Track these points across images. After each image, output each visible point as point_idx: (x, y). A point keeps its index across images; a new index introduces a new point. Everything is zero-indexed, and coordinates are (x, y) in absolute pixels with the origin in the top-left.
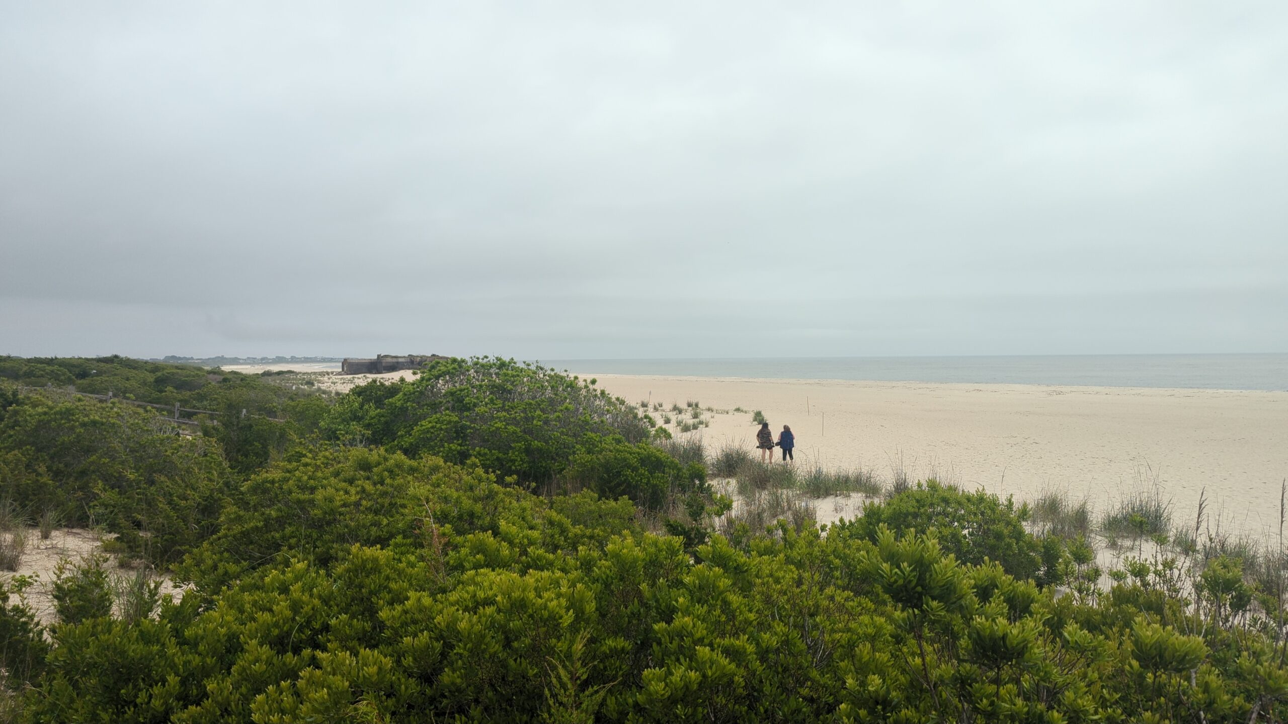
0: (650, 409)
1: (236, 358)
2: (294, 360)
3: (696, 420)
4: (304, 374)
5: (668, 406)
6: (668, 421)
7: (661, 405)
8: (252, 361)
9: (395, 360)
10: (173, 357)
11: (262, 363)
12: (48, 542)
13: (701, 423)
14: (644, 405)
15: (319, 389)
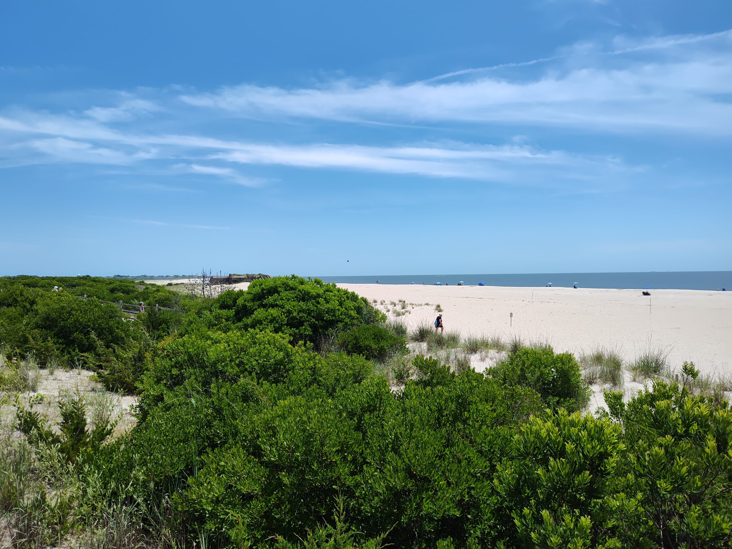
0: (379, 303)
1: (153, 276)
2: (184, 277)
3: (403, 310)
4: (189, 284)
5: (388, 302)
6: (388, 311)
7: (384, 302)
8: (161, 278)
9: (239, 277)
10: (118, 276)
11: (166, 279)
12: (53, 376)
13: (407, 312)
14: (375, 302)
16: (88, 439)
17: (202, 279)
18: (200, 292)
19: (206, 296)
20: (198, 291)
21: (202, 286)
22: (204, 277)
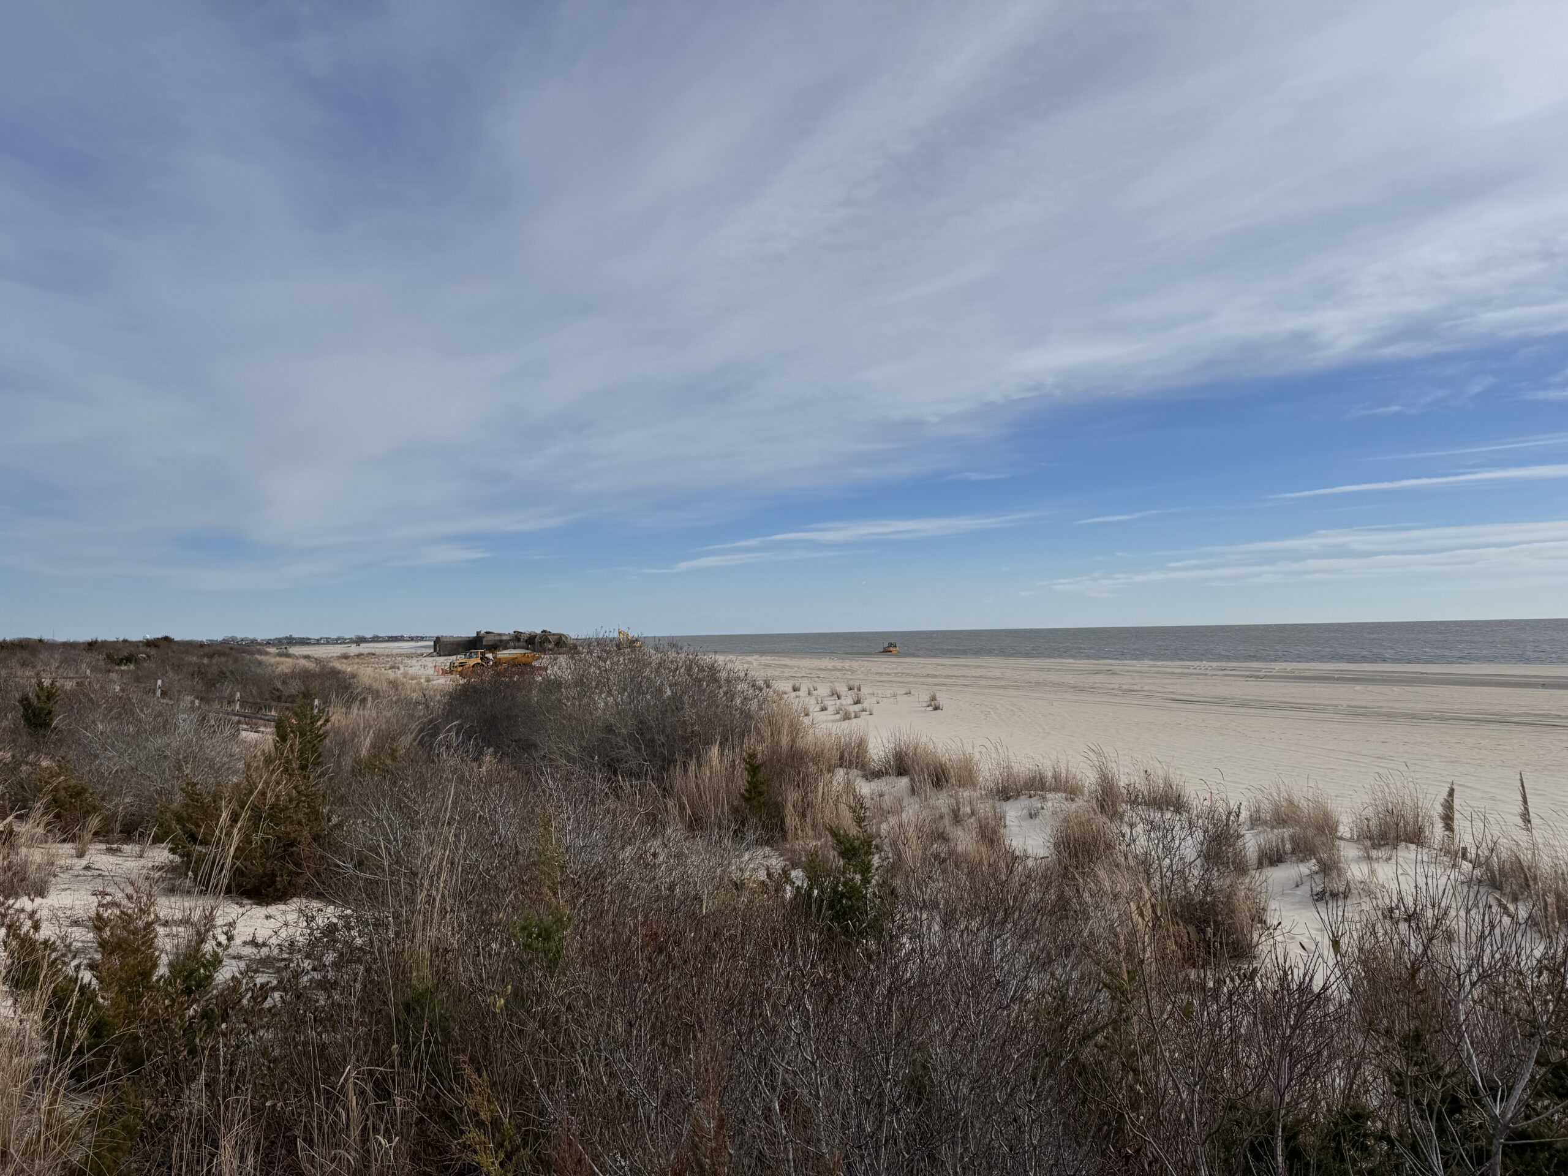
0: (803, 692)
1: (306, 639)
2: (376, 639)
3: (857, 707)
4: (388, 656)
5: (823, 690)
6: (824, 709)
7: (815, 689)
9: (498, 638)
11: (337, 643)
12: (83, 862)
13: (864, 710)
14: (795, 689)
15: (405, 675)
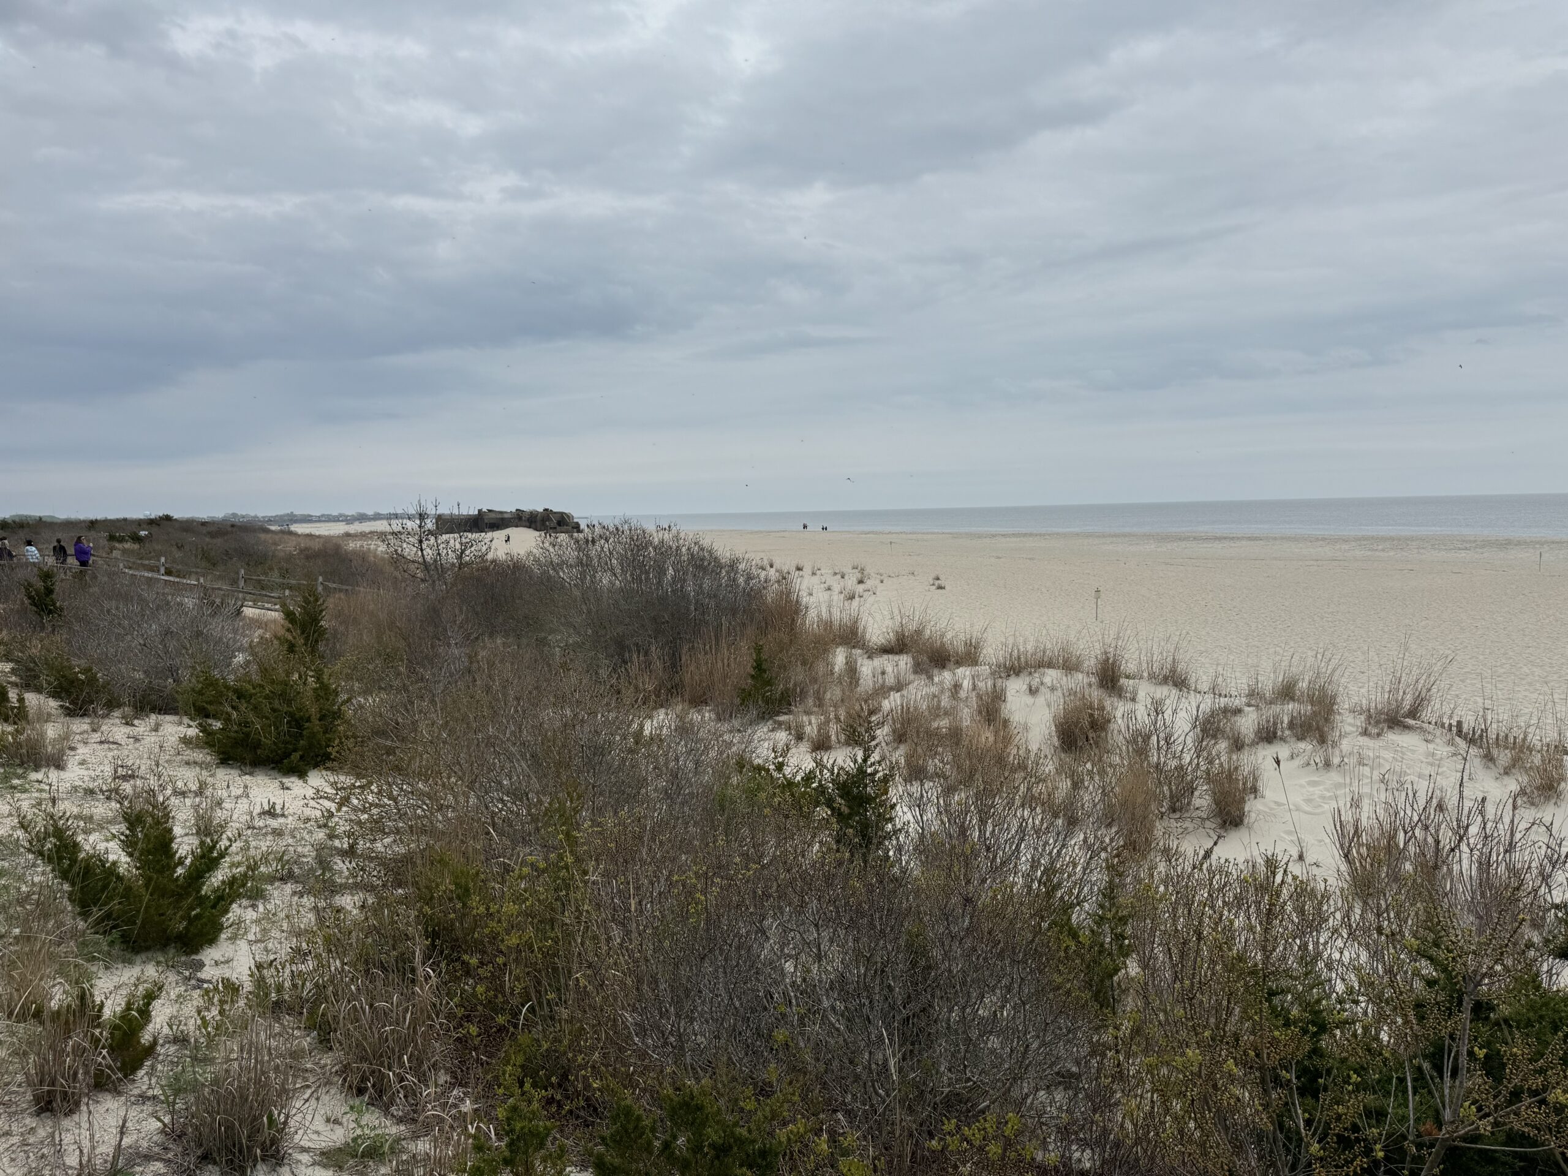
1: (308, 517)
8: (328, 519)
9: (500, 516)
11: (339, 521)
16: (180, 871)
17: (418, 522)
18: (415, 549)
19: (428, 558)
20: (409, 550)
21: (417, 537)
22: (422, 516)
